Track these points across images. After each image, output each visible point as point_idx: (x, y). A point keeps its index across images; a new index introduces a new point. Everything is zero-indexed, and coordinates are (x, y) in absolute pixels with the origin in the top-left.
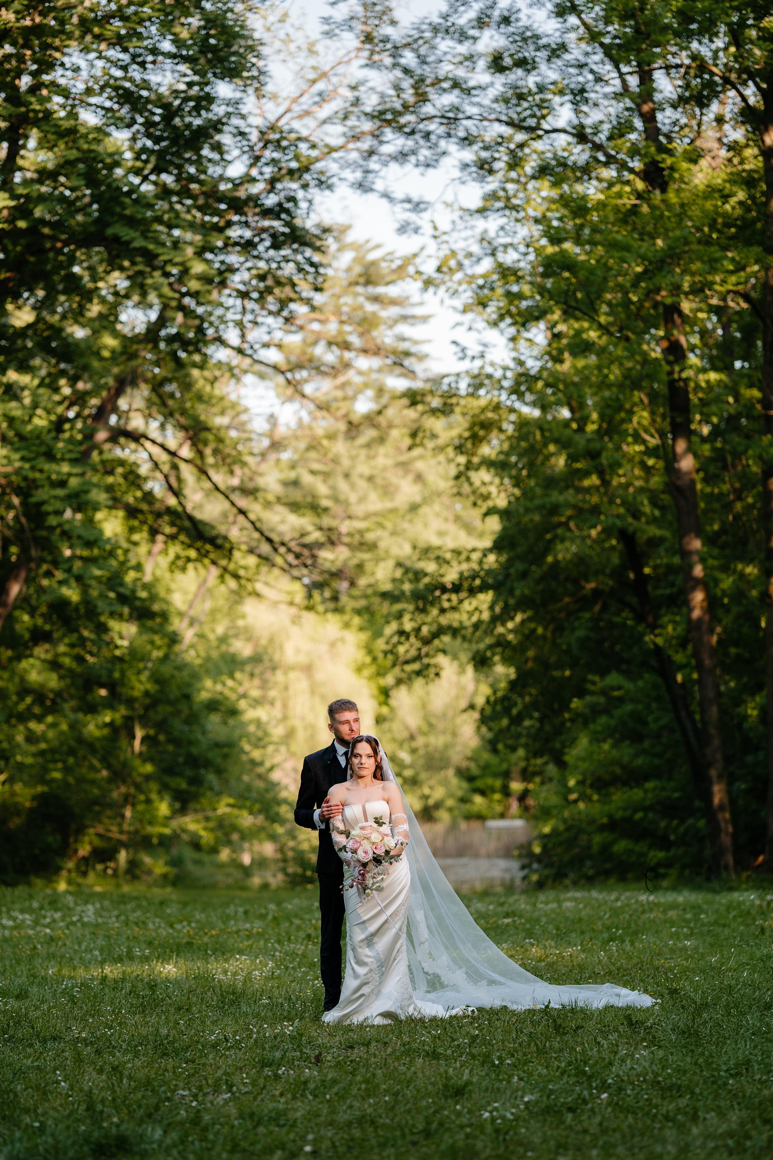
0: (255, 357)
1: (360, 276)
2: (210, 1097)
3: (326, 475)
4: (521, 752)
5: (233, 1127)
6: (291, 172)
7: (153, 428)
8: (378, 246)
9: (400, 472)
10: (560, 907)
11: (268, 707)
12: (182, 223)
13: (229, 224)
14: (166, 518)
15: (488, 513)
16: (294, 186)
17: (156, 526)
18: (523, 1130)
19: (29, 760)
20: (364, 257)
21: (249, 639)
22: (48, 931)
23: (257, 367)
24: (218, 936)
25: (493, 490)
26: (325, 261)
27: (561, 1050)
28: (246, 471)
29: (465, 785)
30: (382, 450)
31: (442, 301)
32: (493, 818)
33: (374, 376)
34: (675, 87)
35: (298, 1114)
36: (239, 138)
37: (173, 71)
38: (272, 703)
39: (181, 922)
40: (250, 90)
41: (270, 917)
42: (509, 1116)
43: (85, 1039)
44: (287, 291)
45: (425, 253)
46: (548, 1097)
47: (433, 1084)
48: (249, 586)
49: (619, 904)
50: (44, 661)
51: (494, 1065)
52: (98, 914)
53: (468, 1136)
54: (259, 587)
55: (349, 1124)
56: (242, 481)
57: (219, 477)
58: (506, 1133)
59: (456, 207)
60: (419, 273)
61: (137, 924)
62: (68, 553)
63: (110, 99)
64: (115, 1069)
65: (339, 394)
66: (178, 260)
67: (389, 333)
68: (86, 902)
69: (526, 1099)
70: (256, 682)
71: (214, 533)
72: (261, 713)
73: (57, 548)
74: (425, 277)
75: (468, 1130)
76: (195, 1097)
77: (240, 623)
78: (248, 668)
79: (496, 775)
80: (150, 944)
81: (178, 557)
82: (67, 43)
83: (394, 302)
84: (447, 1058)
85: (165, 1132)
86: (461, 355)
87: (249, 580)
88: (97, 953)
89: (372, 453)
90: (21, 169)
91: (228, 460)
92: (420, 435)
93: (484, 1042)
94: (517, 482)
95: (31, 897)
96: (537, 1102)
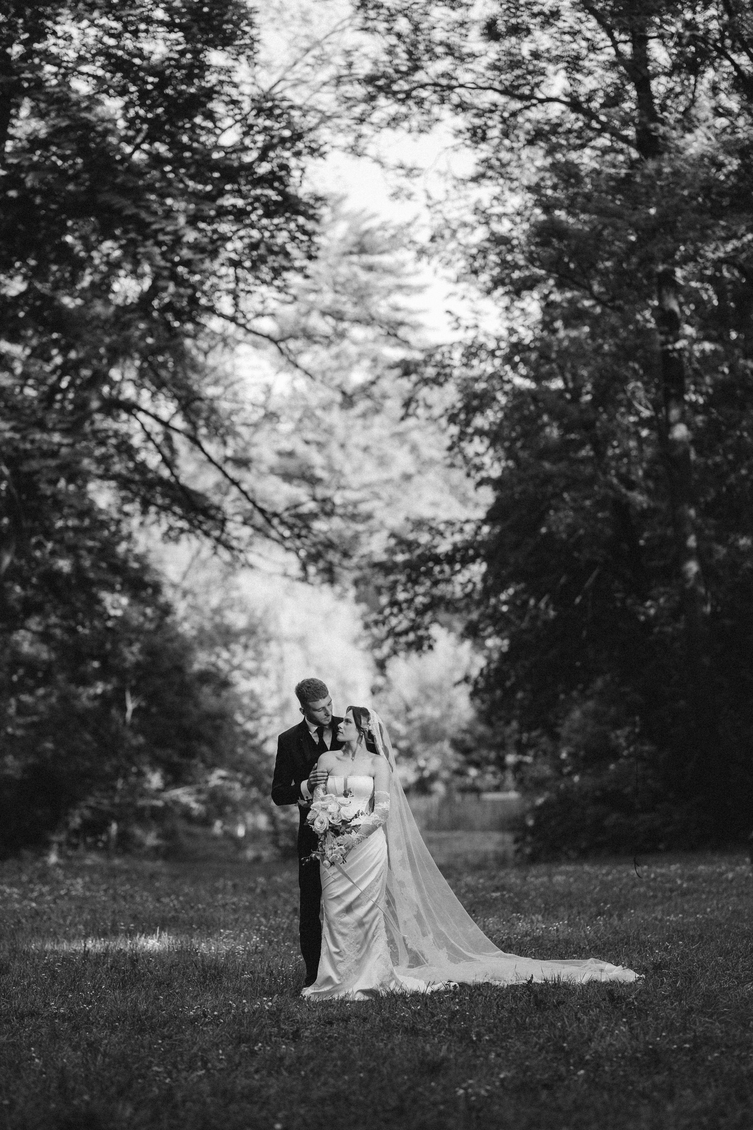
0: (248, 326)
1: (354, 245)
2: (184, 1074)
3: (320, 446)
4: (515, 724)
5: (204, 1103)
6: (283, 140)
7: (145, 399)
8: (373, 216)
9: (396, 442)
10: (550, 880)
11: (261, 678)
12: (175, 192)
13: (222, 193)
14: (159, 489)
15: (480, 484)
16: (287, 154)
17: (148, 496)
18: (497, 1107)
19: (19, 733)
20: (359, 226)
21: (243, 611)
22: (34, 905)
23: (251, 337)
24: (204, 910)
25: (487, 460)
26: (318, 229)
27: (541, 1026)
28: (239, 440)
29: (461, 757)
30: (377, 420)
31: (435, 272)
32: (489, 790)
33: (370, 346)
34: (670, 55)
35: (272, 1091)
36: (231, 106)
37: (165, 40)
38: (266, 675)
39: (169, 895)
40: (243, 58)
41: (258, 890)
42: (483, 1092)
43: (63, 1015)
44: (281, 261)
45: (420, 221)
46: (525, 1072)
47: (409, 1060)
48: (242, 556)
49: (610, 877)
50: (34, 633)
51: (472, 1041)
52: (86, 887)
53: (441, 1113)
54: (252, 558)
55: (322, 1101)
56: (235, 451)
57: (212, 448)
58: (480, 1110)
59: (449, 176)
60: (412, 242)
61: (124, 898)
62: (59, 524)
63: (103, 67)
64: (90, 1045)
65: (334, 364)
66: (170, 228)
67: (383, 303)
68: (76, 876)
69: (502, 1076)
70: (251, 653)
71: (206, 504)
72: (255, 685)
73: (48, 519)
74: (418, 247)
75: (442, 1107)
76: (169, 1074)
77: (235, 594)
78: (243, 639)
79: (491, 747)
80: (134, 918)
81: (171, 528)
82: (60, 10)
83: (388, 271)
84: (425, 1034)
85: (136, 1110)
86: (455, 325)
87: (241, 551)
88: (81, 927)
89: (368, 423)
90: (12, 138)
91: (221, 431)
92: (413, 405)
93: (464, 1018)
94: (511, 454)
95: (20, 870)
96: (513, 1077)
